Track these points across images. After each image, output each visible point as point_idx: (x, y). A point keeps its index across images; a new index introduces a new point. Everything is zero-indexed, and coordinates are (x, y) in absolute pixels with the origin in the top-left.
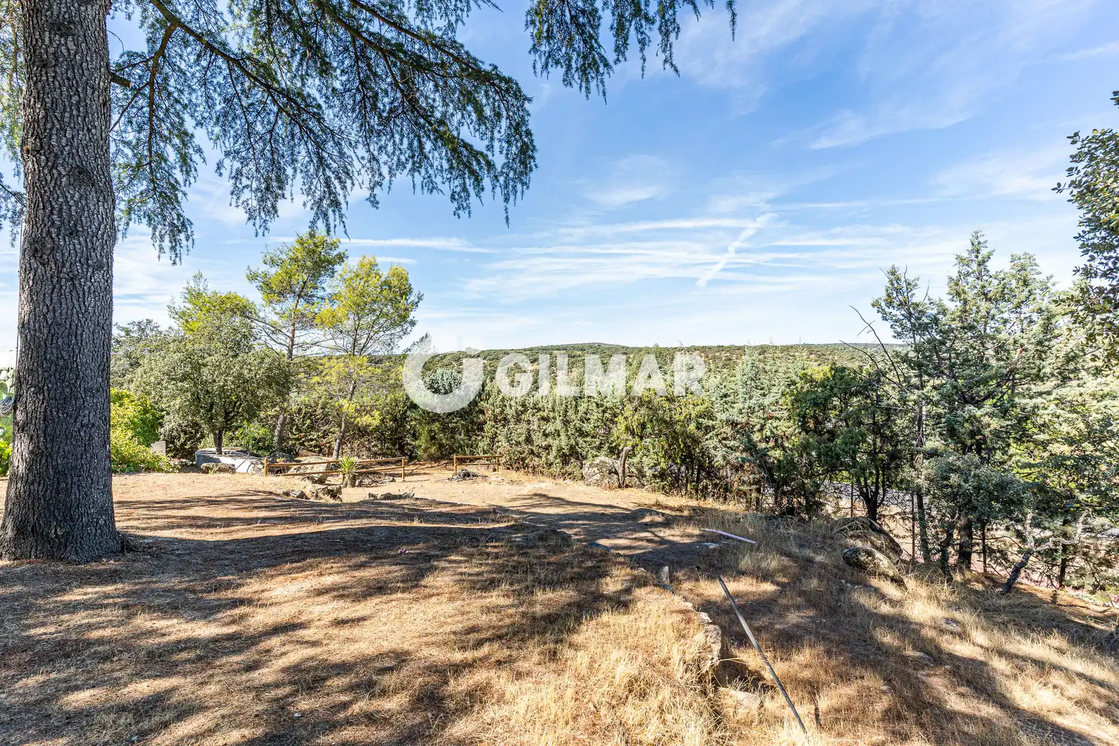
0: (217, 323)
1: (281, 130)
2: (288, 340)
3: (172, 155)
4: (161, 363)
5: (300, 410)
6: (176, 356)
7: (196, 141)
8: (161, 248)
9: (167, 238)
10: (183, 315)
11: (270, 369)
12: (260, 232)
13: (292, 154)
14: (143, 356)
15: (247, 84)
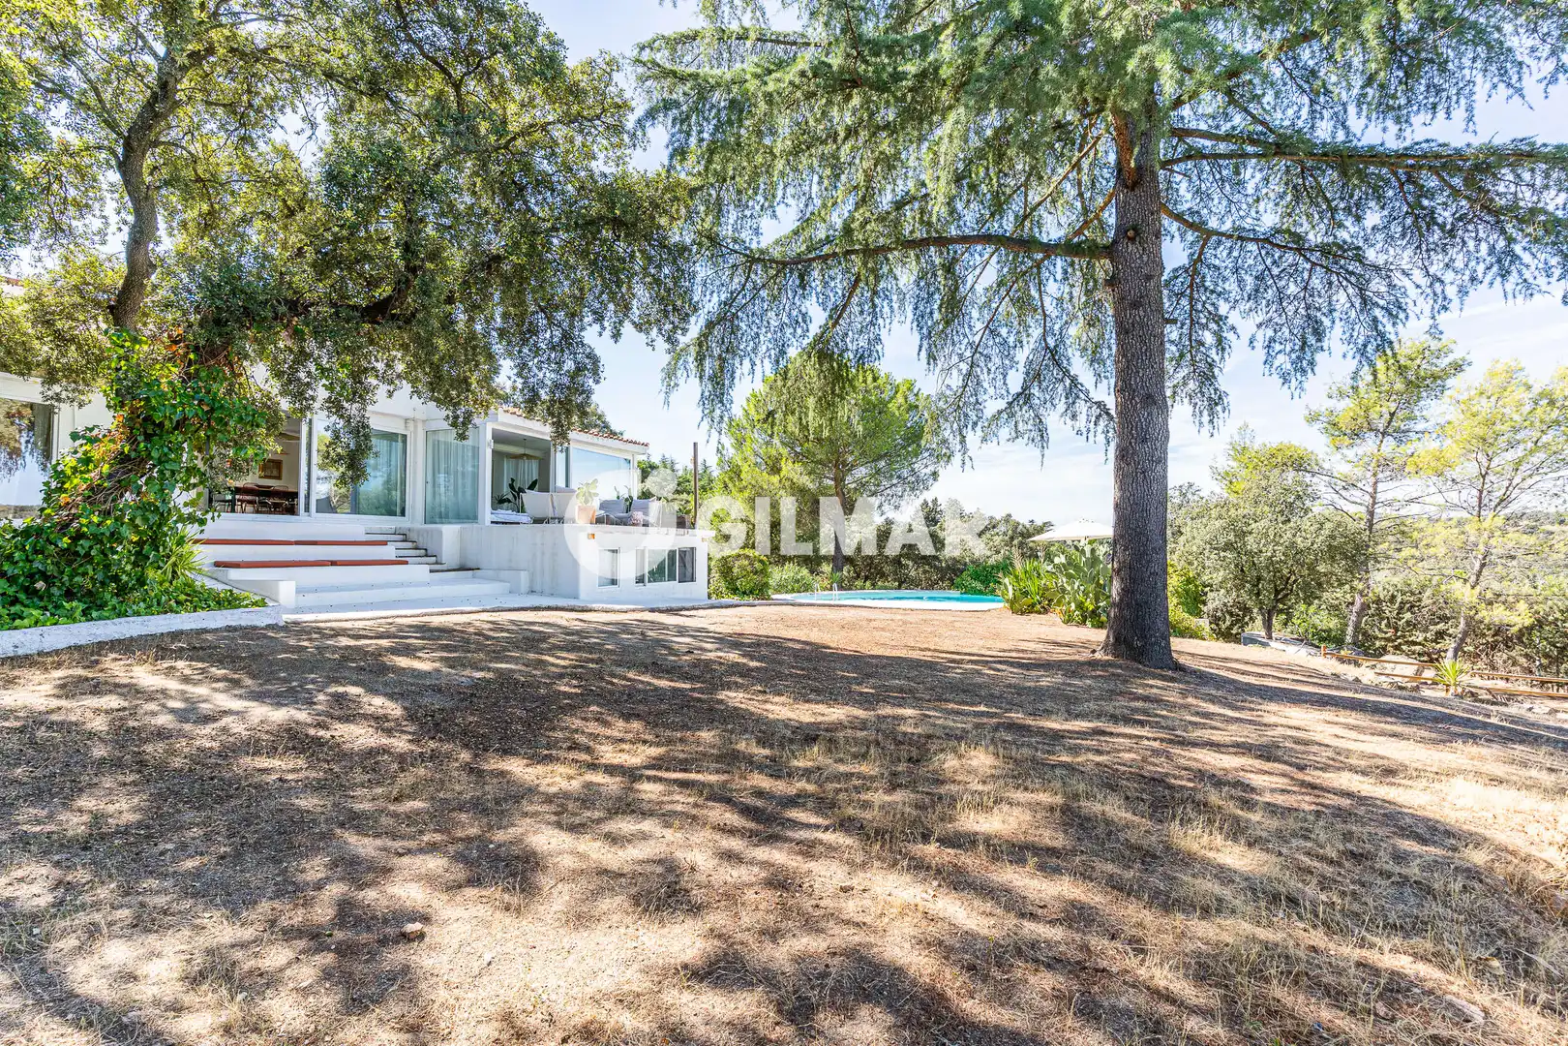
0: (1264, 483)
1: (1316, 282)
2: (1367, 497)
3: (1208, 338)
4: (1203, 532)
5: (1393, 597)
6: (1218, 524)
7: (1230, 321)
8: (1201, 423)
9: (1205, 413)
10: (1228, 478)
11: (1332, 537)
12: (1296, 395)
13: (1330, 303)
14: (1186, 524)
15: (1276, 256)
